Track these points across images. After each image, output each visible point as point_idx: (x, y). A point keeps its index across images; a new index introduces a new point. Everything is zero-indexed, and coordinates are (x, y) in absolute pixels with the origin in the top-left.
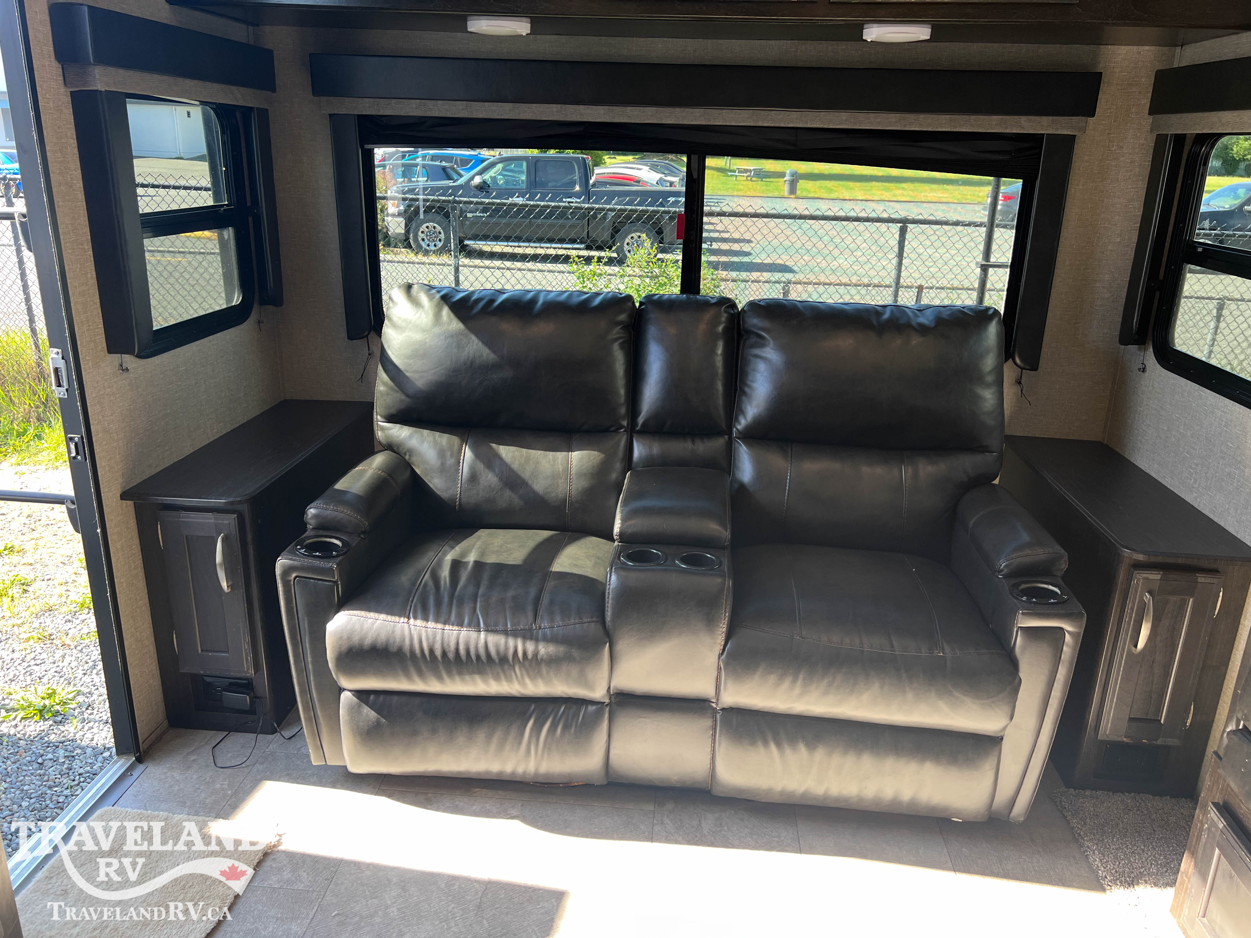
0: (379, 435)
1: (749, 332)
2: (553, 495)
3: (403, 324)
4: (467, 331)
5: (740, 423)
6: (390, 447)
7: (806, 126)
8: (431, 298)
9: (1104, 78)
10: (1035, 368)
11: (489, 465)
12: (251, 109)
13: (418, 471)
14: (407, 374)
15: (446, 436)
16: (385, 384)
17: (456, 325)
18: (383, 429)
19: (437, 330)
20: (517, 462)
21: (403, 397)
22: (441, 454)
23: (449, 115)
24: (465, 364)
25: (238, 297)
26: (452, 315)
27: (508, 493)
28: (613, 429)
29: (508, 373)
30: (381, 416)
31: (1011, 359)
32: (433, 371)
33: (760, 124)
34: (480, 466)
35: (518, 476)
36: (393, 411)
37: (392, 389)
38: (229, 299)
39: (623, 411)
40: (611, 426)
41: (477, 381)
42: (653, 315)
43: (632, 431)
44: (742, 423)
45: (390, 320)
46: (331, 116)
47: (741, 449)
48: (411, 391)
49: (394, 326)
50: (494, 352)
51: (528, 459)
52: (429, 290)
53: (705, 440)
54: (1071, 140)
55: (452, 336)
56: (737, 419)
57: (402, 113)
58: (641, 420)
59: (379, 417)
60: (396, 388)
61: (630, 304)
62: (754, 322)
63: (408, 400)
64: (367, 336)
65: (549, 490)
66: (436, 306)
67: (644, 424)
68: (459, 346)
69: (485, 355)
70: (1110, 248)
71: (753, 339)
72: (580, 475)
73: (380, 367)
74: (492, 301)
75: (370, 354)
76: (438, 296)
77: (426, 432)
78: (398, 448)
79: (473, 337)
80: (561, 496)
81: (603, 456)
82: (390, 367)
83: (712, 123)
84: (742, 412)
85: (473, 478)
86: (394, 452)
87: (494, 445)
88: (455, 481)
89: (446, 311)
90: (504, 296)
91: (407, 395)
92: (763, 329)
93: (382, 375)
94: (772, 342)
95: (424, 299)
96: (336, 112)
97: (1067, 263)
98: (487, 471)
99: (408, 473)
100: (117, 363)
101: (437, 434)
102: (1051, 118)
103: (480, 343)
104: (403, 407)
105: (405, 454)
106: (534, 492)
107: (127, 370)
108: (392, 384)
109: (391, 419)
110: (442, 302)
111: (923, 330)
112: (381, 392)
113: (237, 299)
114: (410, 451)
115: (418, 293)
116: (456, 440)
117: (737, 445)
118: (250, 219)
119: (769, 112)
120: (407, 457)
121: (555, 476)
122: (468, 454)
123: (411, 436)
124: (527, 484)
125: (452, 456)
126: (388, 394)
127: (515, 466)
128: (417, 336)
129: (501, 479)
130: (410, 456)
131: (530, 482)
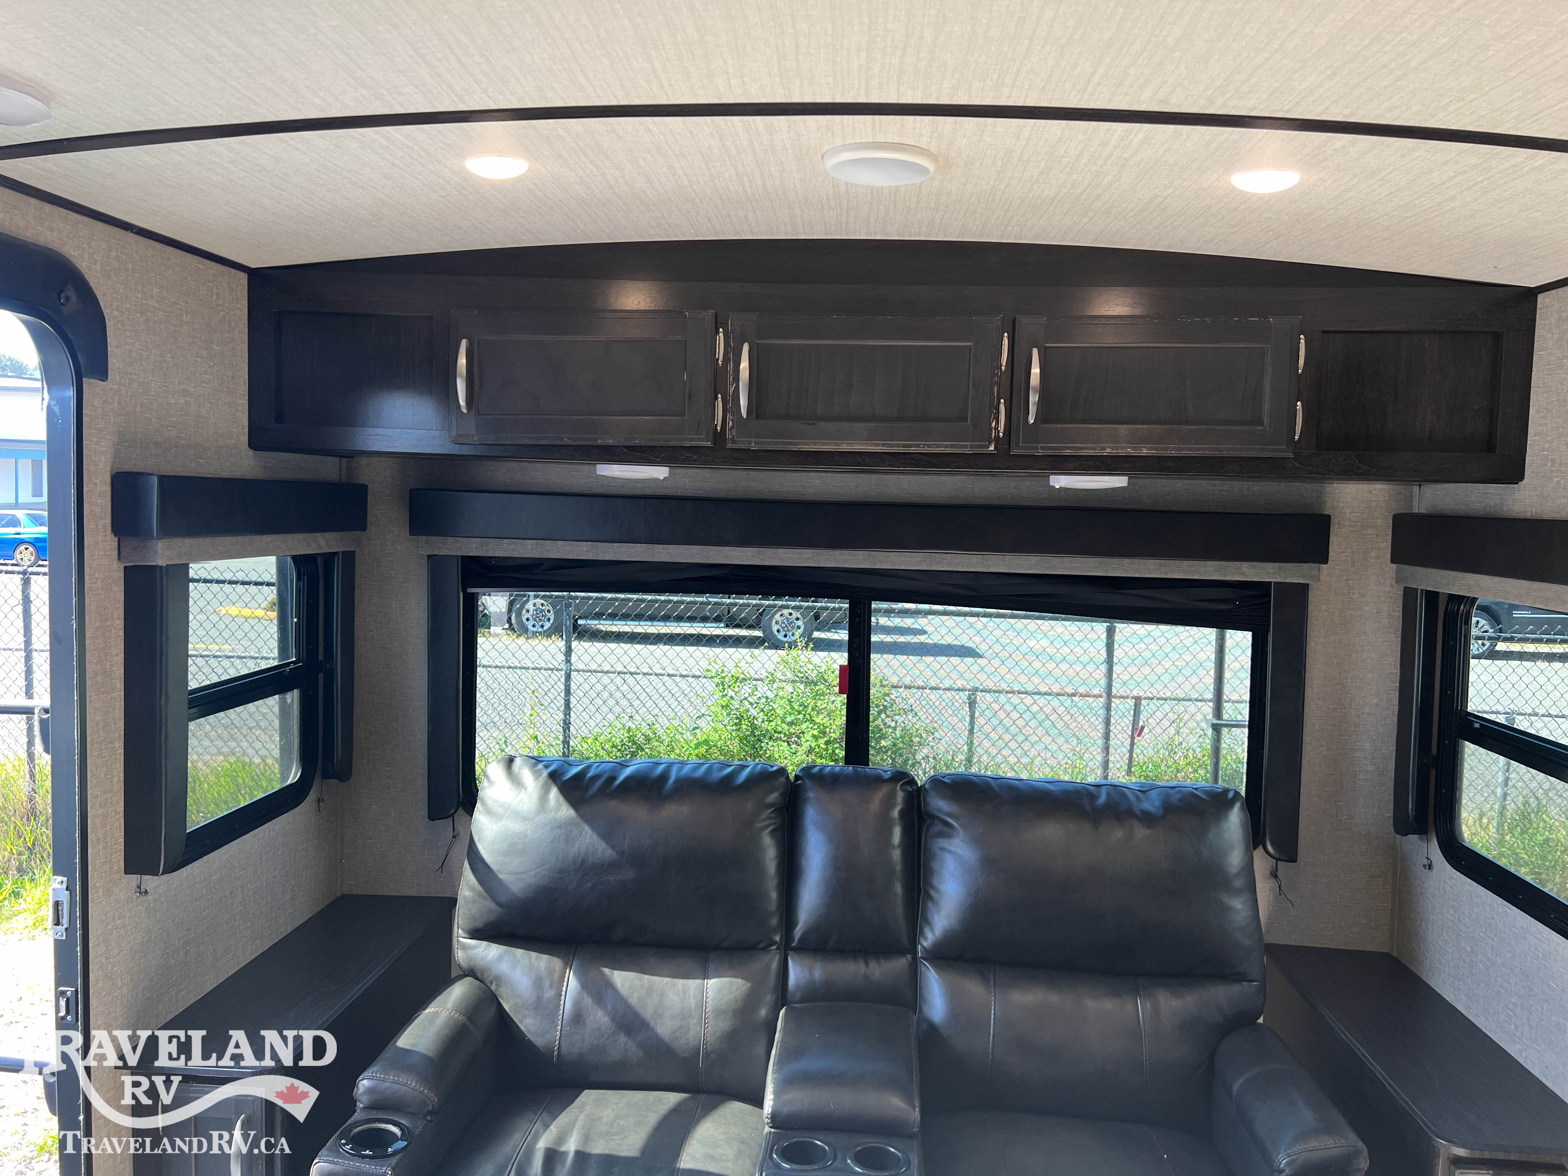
0: (460, 955)
1: (933, 817)
2: (683, 1041)
3: (500, 810)
4: (578, 820)
5: (926, 939)
6: (471, 972)
7: (988, 570)
8: (537, 774)
9: (1332, 522)
10: (1292, 858)
11: (599, 1000)
12: (335, 554)
13: (506, 1007)
14: (501, 876)
15: (545, 957)
16: (472, 889)
17: (566, 812)
18: (464, 947)
19: (541, 819)
20: (636, 995)
21: (493, 906)
22: (538, 983)
23: (570, 557)
24: (574, 862)
25: (296, 773)
26: (561, 798)
27: (623, 1038)
28: (762, 946)
29: (628, 874)
30: (463, 929)
31: (1261, 846)
32: (533, 873)
33: (934, 568)
34: (588, 1000)
35: (637, 1015)
36: (479, 924)
37: (480, 895)
38: (284, 775)
39: (774, 921)
40: (761, 942)
41: (589, 885)
42: (812, 794)
43: (787, 948)
44: (929, 938)
45: (484, 803)
46: (429, 557)
47: (928, 974)
48: (503, 899)
49: (488, 812)
50: (612, 847)
51: (650, 990)
52: (535, 765)
53: (882, 961)
54: (1303, 589)
55: (560, 827)
56: (922, 933)
57: (515, 555)
58: (798, 932)
59: (460, 931)
60: (484, 894)
61: (783, 779)
62: (940, 805)
63: (499, 910)
64: (452, 815)
65: (677, 1035)
66: (543, 787)
67: (803, 939)
68: (569, 839)
69: (600, 850)
70: (1367, 710)
71: (938, 827)
72: (719, 1013)
73: (466, 865)
74: (612, 779)
75: (454, 837)
76: (545, 773)
77: (519, 952)
78: (482, 974)
79: (587, 828)
80: (693, 1043)
81: (750, 984)
82: (480, 866)
83: (878, 566)
84: (927, 921)
85: (578, 1017)
86: (477, 979)
87: (607, 971)
88: (553, 1022)
89: (554, 792)
90: (628, 772)
91: (499, 904)
92: (950, 815)
93: (468, 876)
94: (961, 832)
95: (527, 775)
96: (436, 553)
97: (1317, 728)
98: (596, 1007)
99: (492, 1011)
100: (134, 887)
101: (534, 955)
102: (1275, 564)
103: (595, 836)
104: (491, 919)
105: (491, 983)
106: (658, 1038)
107: (146, 892)
108: (481, 889)
109: (477, 934)
110: (550, 782)
111: (1147, 819)
112: (465, 897)
113: (294, 775)
114: (498, 979)
115: (520, 769)
116: (556, 963)
117: (923, 969)
118: (321, 676)
119: (944, 555)
120: (493, 987)
121: (684, 1015)
122: (572, 982)
123: (500, 958)
124: (648, 1025)
125: (551, 986)
126: (474, 902)
127: (633, 1001)
128: (517, 827)
129: (613, 1020)
130: (497, 985)
131: (652, 1024)
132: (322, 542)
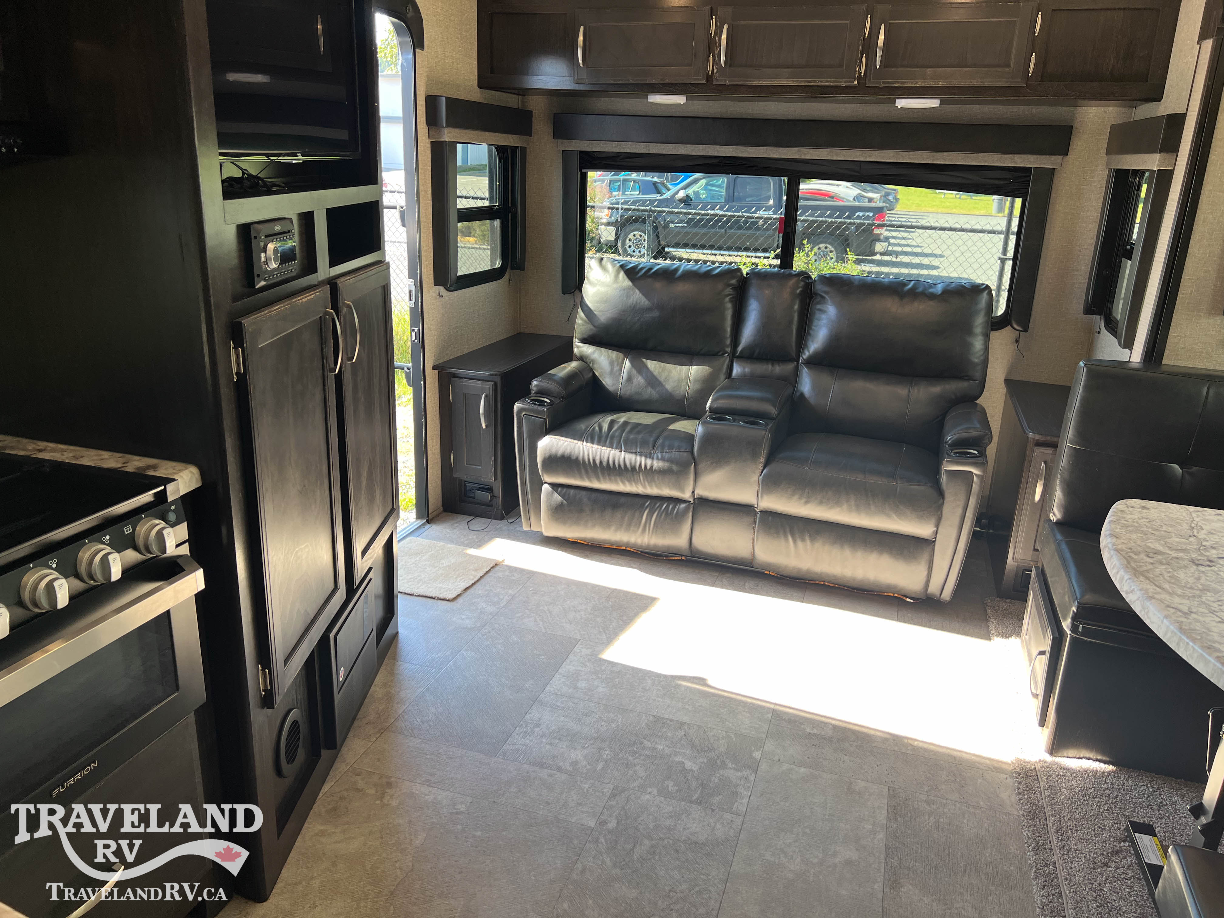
0: (576, 351)
1: (817, 294)
2: (678, 392)
3: (596, 282)
4: (633, 287)
5: (805, 354)
6: (582, 358)
7: (866, 160)
8: (614, 266)
9: (1074, 130)
10: (1026, 330)
11: (640, 372)
12: (517, 147)
13: (597, 374)
14: (596, 313)
15: (615, 352)
16: (582, 319)
17: (628, 283)
18: (578, 347)
19: (615, 286)
20: (657, 371)
21: (592, 327)
22: (612, 363)
23: (635, 151)
24: (630, 307)
25: (499, 263)
26: (625, 277)
27: (650, 390)
28: (720, 353)
29: (656, 314)
30: (578, 339)
32: (611, 311)
33: (835, 158)
34: (634, 372)
35: (657, 380)
36: (585, 336)
37: (585, 321)
38: (494, 264)
39: (728, 342)
40: (719, 352)
41: (637, 318)
42: (754, 282)
43: (734, 357)
44: (806, 355)
45: (588, 279)
46: (563, 151)
47: (804, 371)
48: (596, 324)
49: (591, 283)
50: (649, 300)
51: (664, 369)
52: (614, 261)
53: (781, 364)
54: (1051, 172)
55: (624, 290)
56: (803, 352)
57: (606, 150)
58: (740, 349)
59: (576, 340)
60: (588, 321)
61: (739, 274)
62: (820, 288)
63: (594, 329)
64: (573, 292)
65: (675, 389)
66: (617, 271)
67: (741, 351)
68: (628, 296)
69: (643, 302)
70: (1086, 247)
71: (818, 299)
72: (696, 381)
73: (580, 309)
74: (651, 269)
75: (574, 305)
76: (618, 265)
77: (603, 350)
78: (586, 359)
79: (637, 291)
80: (682, 393)
81: (712, 370)
82: (585, 308)
83: (803, 157)
84: (806, 346)
85: (630, 379)
86: (584, 361)
87: (644, 360)
88: (618, 380)
89: (622, 274)
90: (659, 266)
91: (594, 326)
92: (826, 293)
93: (581, 313)
94: (829, 301)
95: (609, 266)
96: (566, 149)
97: (1053, 257)
98: (638, 375)
99: (591, 374)
100: (437, 292)
101: (610, 351)
102: (1036, 156)
103: (641, 295)
104: (591, 333)
105: (590, 363)
106: (666, 390)
107: (442, 296)
108: (586, 319)
109: (584, 341)
110: (620, 269)
111: (932, 297)
112: (579, 324)
113: (498, 264)
114: (593, 361)
115: (606, 263)
116: (621, 355)
117: (801, 368)
118: (510, 215)
119: (841, 151)
120: (591, 365)
121: (680, 381)
122: (627, 364)
123: (594, 352)
124: (662, 384)
125: (618, 365)
126: (583, 325)
127: (656, 373)
128: (603, 289)
129: (646, 380)
130: (593, 364)
131: (664, 383)
132: (512, 140)
